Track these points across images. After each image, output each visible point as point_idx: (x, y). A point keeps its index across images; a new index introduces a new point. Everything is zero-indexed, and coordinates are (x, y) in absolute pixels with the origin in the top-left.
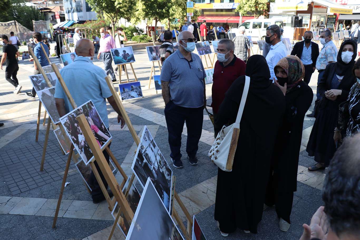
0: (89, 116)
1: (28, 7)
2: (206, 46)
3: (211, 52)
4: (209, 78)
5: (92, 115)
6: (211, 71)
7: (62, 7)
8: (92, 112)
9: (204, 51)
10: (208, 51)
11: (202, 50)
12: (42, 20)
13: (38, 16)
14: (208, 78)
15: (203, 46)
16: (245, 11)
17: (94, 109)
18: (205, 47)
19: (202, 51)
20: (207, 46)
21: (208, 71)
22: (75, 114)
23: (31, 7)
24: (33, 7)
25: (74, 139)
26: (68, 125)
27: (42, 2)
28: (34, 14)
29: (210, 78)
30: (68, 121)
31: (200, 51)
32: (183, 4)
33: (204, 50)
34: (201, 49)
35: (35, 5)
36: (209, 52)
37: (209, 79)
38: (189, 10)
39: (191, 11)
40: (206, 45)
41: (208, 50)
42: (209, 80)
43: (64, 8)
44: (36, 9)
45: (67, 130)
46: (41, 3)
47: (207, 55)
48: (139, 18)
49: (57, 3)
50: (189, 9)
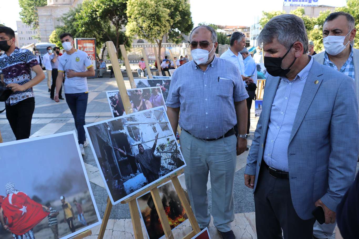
0: (149, 100)
1: (218, 33)
5: (155, 100)
7: (249, 34)
8: (155, 97)
12: (227, 44)
13: (224, 40)
17: (160, 96)
22: (130, 93)
23: (221, 33)
24: (222, 33)
25: (116, 113)
26: (115, 100)
27: (233, 29)
28: (222, 39)
30: (116, 96)
35: (226, 32)
43: (250, 35)
44: (224, 34)
45: (111, 103)
46: (231, 31)
48: (321, 46)
49: (245, 31)
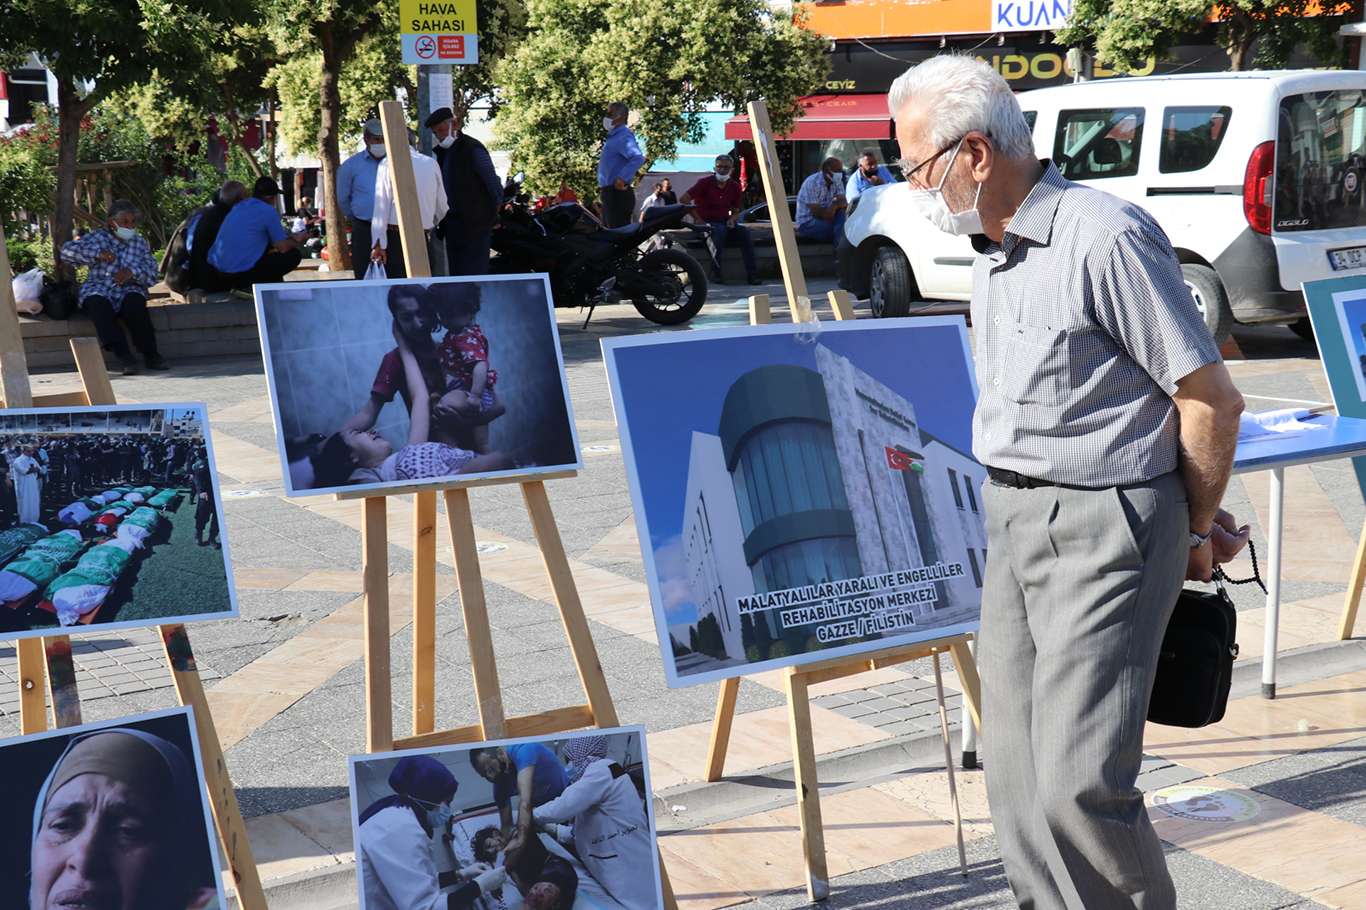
38: (422, 9)
39: (450, 18)
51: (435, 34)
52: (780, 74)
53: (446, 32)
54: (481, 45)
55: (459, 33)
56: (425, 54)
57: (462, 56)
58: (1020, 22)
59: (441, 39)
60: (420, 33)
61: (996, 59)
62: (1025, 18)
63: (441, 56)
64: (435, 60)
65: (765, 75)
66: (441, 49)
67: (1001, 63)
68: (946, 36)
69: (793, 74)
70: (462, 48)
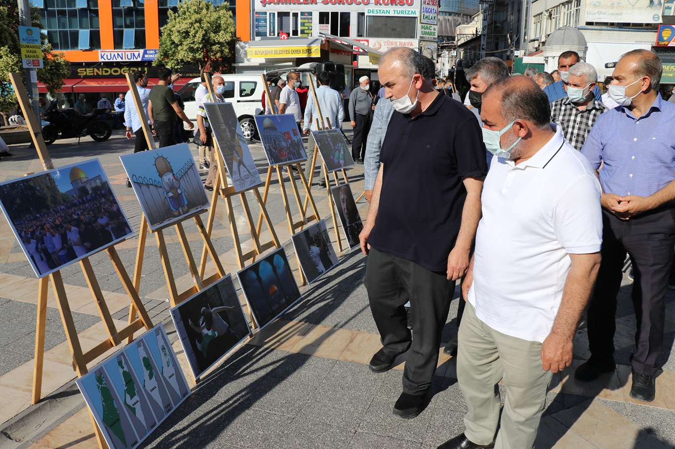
2: (83, 191)
3: (122, 229)
4: (138, 407)
6: (141, 349)
9: (73, 235)
10: (103, 227)
11: (56, 227)
14: (132, 410)
15: (64, 197)
16: (178, 64)
18: (84, 203)
19: (64, 238)
20: (95, 189)
21: (120, 363)
29: (145, 409)
31: (41, 240)
32: (10, 33)
33: (78, 222)
34: (48, 221)
36: (109, 228)
37: (140, 415)
38: (27, 51)
39: (35, 54)
40: (89, 187)
41: (103, 221)
42: (136, 422)
47: (100, 258)
50: (28, 47)
51: (31, 59)
52: (59, 73)
53: (34, 58)
54: (44, 62)
55: (38, 59)
56: (29, 65)
57: (39, 66)
58: (107, 58)
59: (33, 60)
60: (27, 59)
61: (100, 69)
62: (109, 58)
63: (34, 66)
64: (32, 67)
65: (53, 73)
66: (33, 63)
67: (102, 70)
68: (85, 62)
69: (62, 73)
70: (39, 63)
